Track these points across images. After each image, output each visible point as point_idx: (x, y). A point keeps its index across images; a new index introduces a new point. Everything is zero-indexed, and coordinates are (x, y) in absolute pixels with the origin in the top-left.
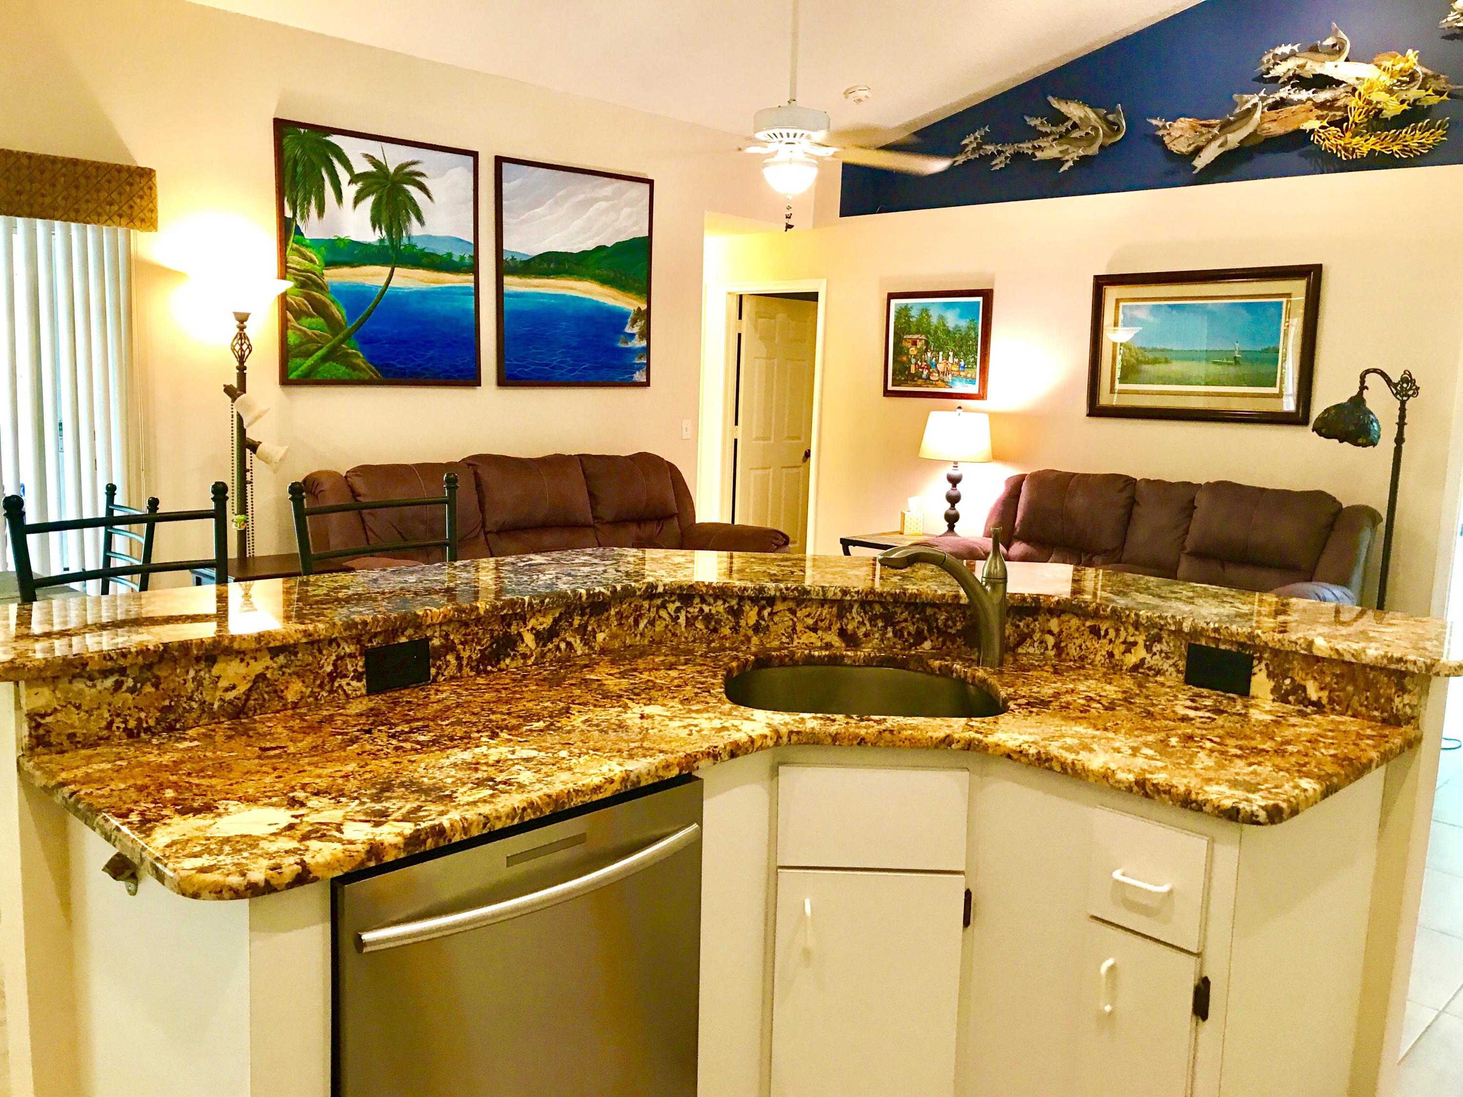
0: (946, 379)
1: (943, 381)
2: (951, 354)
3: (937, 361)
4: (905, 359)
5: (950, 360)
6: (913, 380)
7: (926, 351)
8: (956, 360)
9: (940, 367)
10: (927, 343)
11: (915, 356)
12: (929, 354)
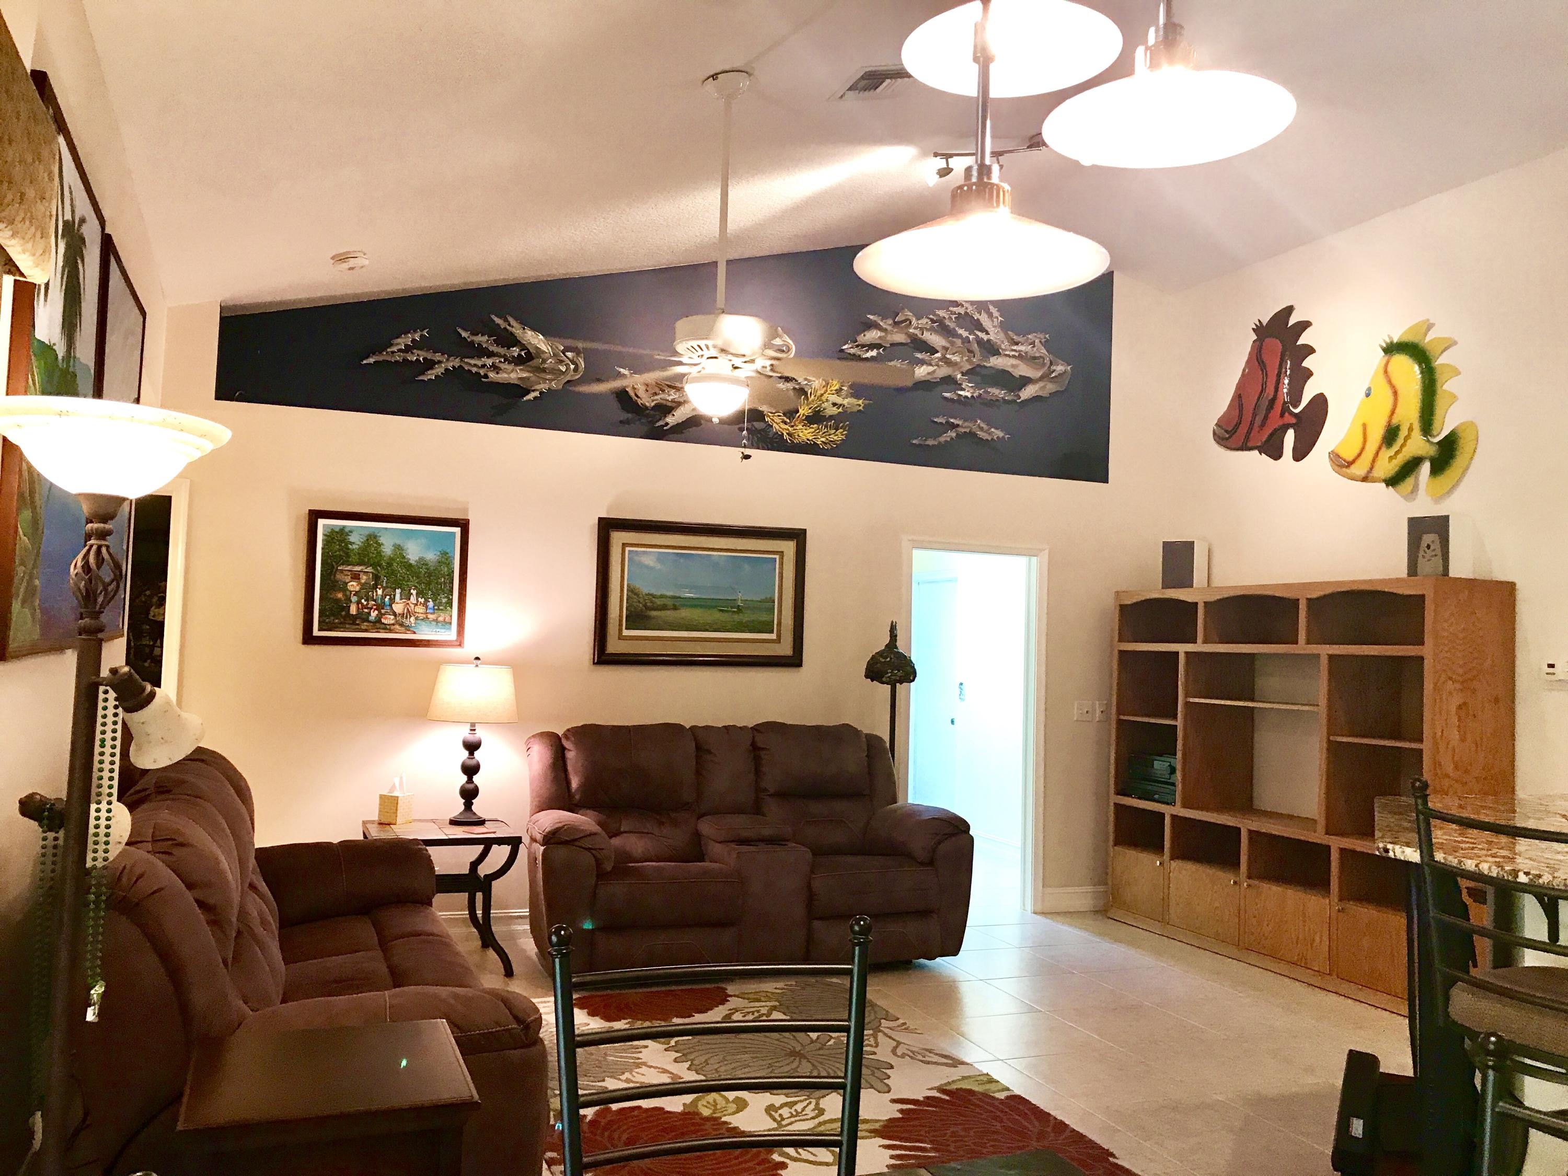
0: (408, 623)
1: (402, 625)
2: (414, 592)
3: (392, 600)
4: (340, 595)
5: (413, 599)
6: (354, 623)
7: (375, 587)
8: (422, 600)
9: (398, 607)
10: (376, 578)
11: (356, 593)
12: (380, 592)
